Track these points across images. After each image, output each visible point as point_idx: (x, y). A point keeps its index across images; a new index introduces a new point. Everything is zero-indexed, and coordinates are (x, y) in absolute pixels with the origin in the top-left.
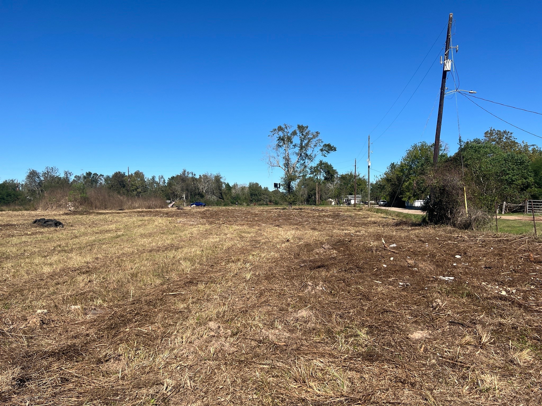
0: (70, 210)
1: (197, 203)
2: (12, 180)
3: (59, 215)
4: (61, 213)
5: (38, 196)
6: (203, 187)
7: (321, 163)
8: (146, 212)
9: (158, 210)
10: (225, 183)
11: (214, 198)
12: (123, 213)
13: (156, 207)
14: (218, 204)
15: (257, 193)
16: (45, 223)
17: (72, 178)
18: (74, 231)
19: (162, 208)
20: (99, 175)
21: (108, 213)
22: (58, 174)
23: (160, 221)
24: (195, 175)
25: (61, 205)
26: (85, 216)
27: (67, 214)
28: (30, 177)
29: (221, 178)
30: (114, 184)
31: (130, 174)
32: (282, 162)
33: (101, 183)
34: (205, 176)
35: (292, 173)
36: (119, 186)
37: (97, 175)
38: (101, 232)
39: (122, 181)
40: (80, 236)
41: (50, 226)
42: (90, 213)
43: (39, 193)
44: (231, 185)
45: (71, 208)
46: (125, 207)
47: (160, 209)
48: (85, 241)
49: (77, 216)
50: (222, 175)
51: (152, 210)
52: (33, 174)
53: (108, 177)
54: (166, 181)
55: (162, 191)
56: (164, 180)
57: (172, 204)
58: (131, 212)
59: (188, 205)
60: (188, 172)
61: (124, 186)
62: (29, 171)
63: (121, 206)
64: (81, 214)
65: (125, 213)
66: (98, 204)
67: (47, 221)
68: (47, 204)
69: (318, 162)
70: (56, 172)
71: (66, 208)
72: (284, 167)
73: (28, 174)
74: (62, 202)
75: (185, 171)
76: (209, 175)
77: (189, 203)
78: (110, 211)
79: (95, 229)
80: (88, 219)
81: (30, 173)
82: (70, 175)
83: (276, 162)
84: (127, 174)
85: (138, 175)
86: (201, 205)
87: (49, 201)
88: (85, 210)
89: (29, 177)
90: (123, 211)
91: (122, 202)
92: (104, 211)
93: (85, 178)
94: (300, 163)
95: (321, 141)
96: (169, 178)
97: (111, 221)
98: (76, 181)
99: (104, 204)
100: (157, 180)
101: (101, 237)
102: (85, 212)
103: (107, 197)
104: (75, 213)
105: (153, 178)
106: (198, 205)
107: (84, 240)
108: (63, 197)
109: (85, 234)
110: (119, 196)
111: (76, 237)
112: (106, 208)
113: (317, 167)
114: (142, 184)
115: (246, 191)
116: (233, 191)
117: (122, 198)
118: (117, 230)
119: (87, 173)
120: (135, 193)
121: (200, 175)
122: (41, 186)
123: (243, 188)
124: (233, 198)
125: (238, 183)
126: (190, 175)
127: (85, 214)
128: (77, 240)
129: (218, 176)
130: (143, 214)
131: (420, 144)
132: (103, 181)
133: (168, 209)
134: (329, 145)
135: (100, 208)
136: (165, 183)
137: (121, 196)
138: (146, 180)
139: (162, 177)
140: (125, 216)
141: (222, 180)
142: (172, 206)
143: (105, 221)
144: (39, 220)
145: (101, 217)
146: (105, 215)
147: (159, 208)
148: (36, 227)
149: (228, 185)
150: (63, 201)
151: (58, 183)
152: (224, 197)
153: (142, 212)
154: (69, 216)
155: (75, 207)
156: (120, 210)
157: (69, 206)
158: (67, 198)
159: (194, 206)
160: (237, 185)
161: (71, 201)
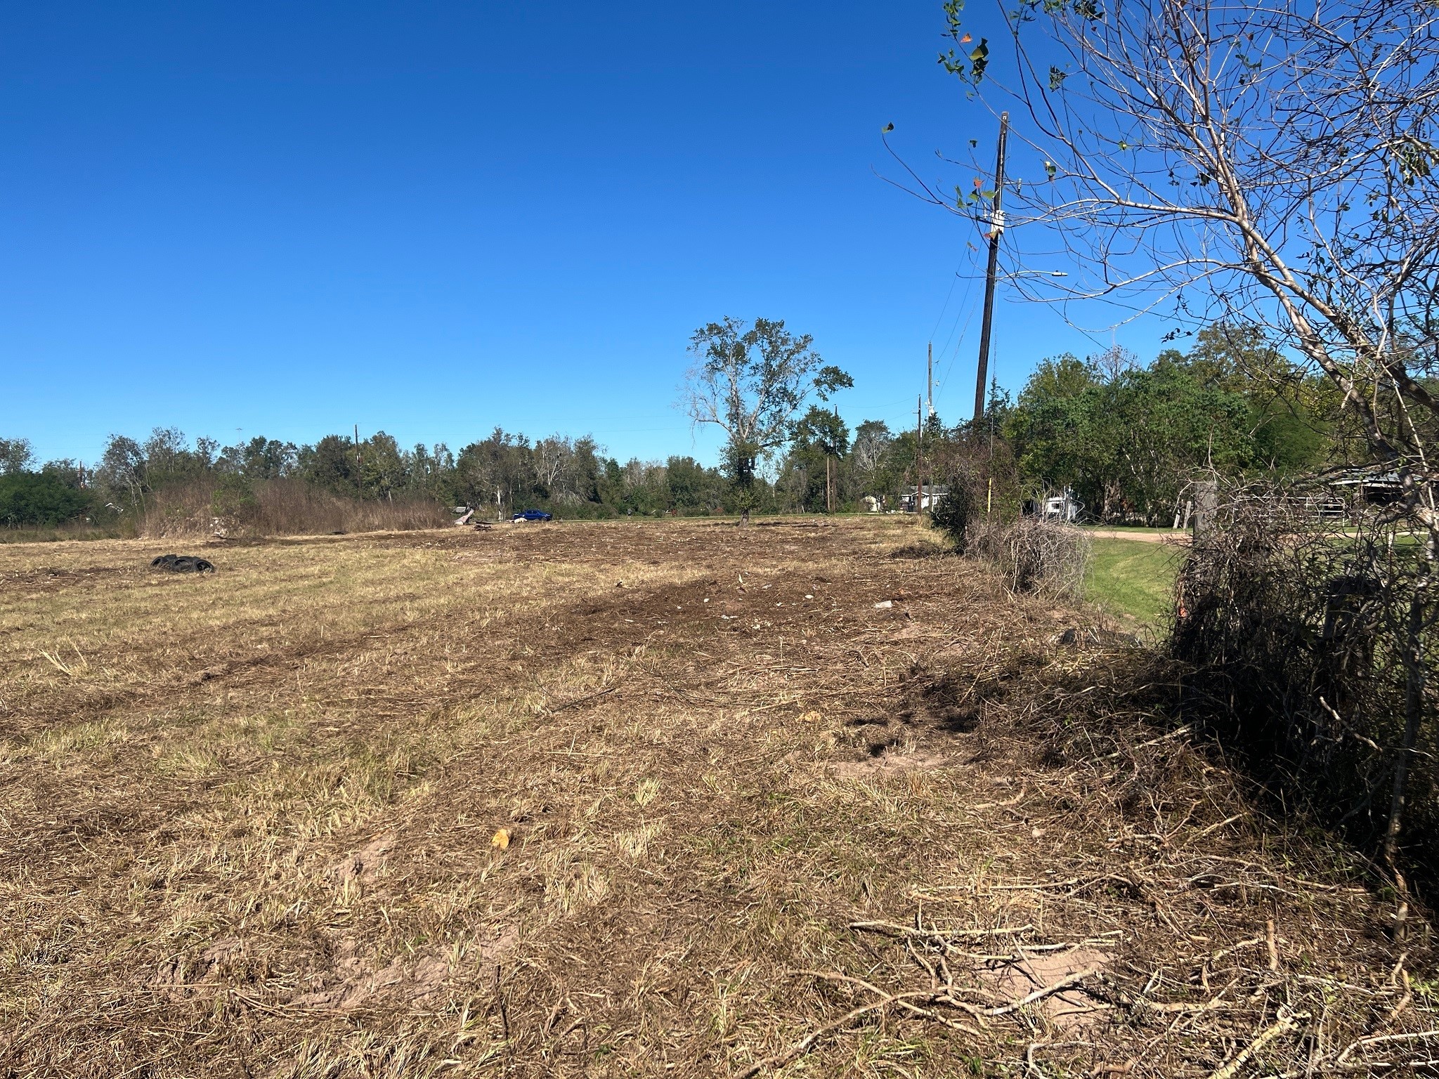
0: (218, 536)
1: (529, 512)
2: (65, 462)
3: (196, 547)
4: (198, 542)
5: (135, 502)
6: (546, 472)
7: (814, 413)
8: (396, 537)
9: (426, 531)
10: (605, 461)
11: (573, 499)
12: (344, 540)
13: (424, 524)
14: (583, 515)
15: (688, 483)
16: (177, 563)
17: (216, 455)
18: (238, 579)
19: (440, 526)
20: (285, 444)
21: (306, 541)
22: (182, 447)
23: (418, 557)
24: (526, 441)
25: (195, 525)
26: (255, 549)
27: (213, 545)
28: (114, 454)
29: (594, 447)
30: (321, 467)
31: (361, 441)
32: (723, 411)
33: (289, 466)
34: (552, 445)
35: (747, 438)
36: (334, 472)
37: (281, 445)
38: (290, 579)
39: (342, 462)
40: (252, 585)
41: (187, 569)
42: (265, 543)
43: (137, 496)
44: (622, 464)
45: (218, 531)
46: (347, 526)
47: (435, 531)
48: (261, 593)
49: (237, 549)
50: (597, 440)
51: (413, 532)
52: (120, 448)
53: (307, 449)
54: (456, 458)
55: (444, 482)
56: (450, 456)
57: (466, 517)
58: (362, 539)
59: (507, 518)
60: (507, 435)
61: (346, 474)
62: (110, 441)
63: (340, 523)
64: (245, 545)
65: (347, 540)
66: (284, 520)
67: (181, 561)
68: (162, 520)
69: (808, 412)
70: (178, 440)
71: (208, 530)
72: (727, 423)
73: (107, 448)
74: (199, 515)
75: (499, 433)
76: (562, 439)
77: (510, 513)
78: (313, 537)
79: (280, 574)
80: (262, 556)
81: (113, 445)
82: (213, 447)
83: (709, 412)
84: (353, 441)
85: (383, 443)
86: (540, 518)
87: (168, 514)
88: (252, 535)
89: (110, 454)
90: (344, 536)
91: (341, 515)
92: (299, 538)
93: (249, 452)
94: (769, 412)
95: (816, 359)
96: (462, 450)
97: (313, 559)
98: (227, 461)
99: (297, 521)
100: (431, 453)
101: (290, 586)
102: (254, 539)
103: (304, 502)
104: (230, 542)
105: (421, 449)
106: (532, 516)
107: (261, 591)
108: (200, 505)
109: (260, 582)
110: (334, 499)
111: (246, 587)
112: (302, 530)
113: (805, 422)
114: (391, 467)
115: (661, 478)
116: (627, 480)
117: (339, 504)
118: (324, 574)
119: (254, 440)
120: (375, 489)
121: (538, 442)
122: (141, 477)
123: (651, 472)
124: (626, 498)
125: (639, 460)
126: (515, 443)
127: (255, 545)
128: (248, 592)
129: (586, 443)
130: (388, 542)
131: (1058, 361)
132: (294, 461)
133: (452, 529)
134: (835, 371)
135: (288, 531)
136: (453, 461)
137: (339, 498)
138: (401, 455)
139: (444, 448)
140: (345, 548)
141: (597, 453)
142: (467, 521)
143: (301, 558)
144: (165, 559)
145: (292, 550)
146: (300, 547)
147: (432, 528)
148: (160, 572)
149: (613, 464)
150: (200, 513)
151: (183, 468)
152: (603, 496)
153: (388, 537)
154: (217, 550)
155: (229, 528)
156: (336, 533)
157: (215, 525)
158: (209, 506)
159: (522, 519)
160: (637, 463)
161: (218, 515)
